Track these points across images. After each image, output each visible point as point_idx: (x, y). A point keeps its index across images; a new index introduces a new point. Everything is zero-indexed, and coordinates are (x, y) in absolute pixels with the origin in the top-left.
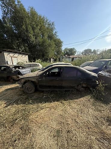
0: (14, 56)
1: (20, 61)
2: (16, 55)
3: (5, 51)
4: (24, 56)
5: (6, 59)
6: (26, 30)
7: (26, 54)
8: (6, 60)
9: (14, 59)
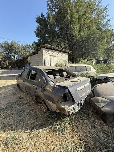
0: (53, 55)
1: (59, 61)
2: (56, 53)
3: (44, 47)
4: (64, 55)
5: (44, 57)
6: (70, 21)
7: (67, 53)
8: (44, 59)
9: (52, 58)
